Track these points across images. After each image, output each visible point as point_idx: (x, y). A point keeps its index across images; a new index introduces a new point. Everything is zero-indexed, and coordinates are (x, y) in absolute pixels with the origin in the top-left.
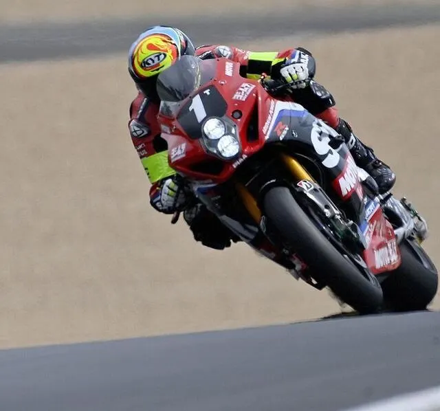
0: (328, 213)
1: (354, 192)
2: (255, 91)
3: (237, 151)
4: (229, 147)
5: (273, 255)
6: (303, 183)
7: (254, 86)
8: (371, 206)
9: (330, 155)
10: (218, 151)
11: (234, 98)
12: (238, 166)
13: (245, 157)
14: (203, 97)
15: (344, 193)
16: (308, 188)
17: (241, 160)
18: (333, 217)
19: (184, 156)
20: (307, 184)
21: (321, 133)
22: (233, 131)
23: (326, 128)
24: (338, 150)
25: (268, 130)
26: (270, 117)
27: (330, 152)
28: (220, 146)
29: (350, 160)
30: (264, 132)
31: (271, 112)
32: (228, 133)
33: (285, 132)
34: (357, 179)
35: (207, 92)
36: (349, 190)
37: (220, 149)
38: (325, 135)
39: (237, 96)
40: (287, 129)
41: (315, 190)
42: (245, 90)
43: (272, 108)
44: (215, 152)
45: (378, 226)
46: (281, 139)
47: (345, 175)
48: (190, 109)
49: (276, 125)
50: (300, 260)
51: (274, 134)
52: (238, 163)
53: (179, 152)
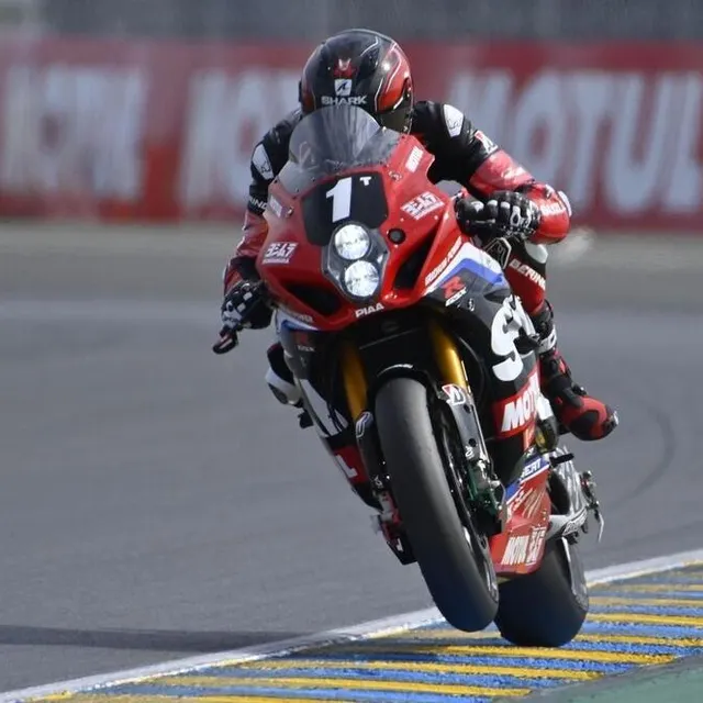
0: (470, 453)
2: (441, 212)
3: (371, 293)
4: (362, 280)
5: (353, 473)
6: (452, 389)
7: (442, 204)
8: (535, 464)
9: (510, 360)
10: (342, 277)
11: (404, 208)
12: (364, 317)
13: (380, 307)
14: (356, 185)
15: (506, 427)
16: (456, 400)
17: (371, 310)
18: (474, 462)
19: (287, 261)
20: (457, 394)
21: (510, 320)
22: (380, 260)
23: (520, 315)
24: (524, 356)
25: (433, 281)
26: (444, 263)
27: (512, 355)
28: (349, 273)
29: (534, 380)
30: (427, 282)
31: (450, 255)
32: (370, 257)
33: (458, 296)
34: (532, 414)
35: (366, 180)
36: (515, 426)
37: (347, 279)
38: (515, 325)
39: (409, 208)
40: (463, 292)
41: (466, 407)
42: (426, 204)
43: (454, 250)
44: (337, 278)
45: (533, 497)
46: (448, 304)
47: (519, 401)
48: (329, 194)
49: (449, 278)
50: (395, 505)
51: (441, 291)
52: (364, 311)
53: (281, 253)
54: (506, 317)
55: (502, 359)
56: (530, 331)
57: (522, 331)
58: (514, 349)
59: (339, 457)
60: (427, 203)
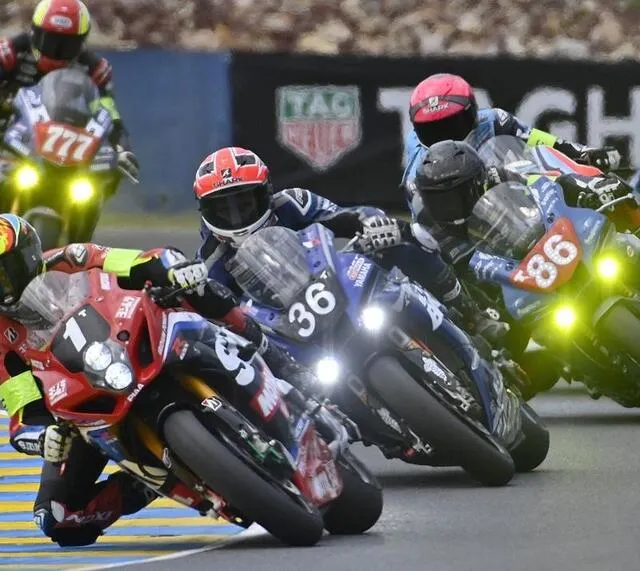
0: (244, 434)
1: (277, 411)
2: (142, 305)
3: (130, 380)
4: (119, 377)
5: (190, 500)
6: (209, 401)
7: (139, 299)
9: (242, 369)
10: (106, 383)
11: (117, 316)
12: (135, 399)
13: (140, 386)
14: (79, 320)
15: (267, 413)
16: (215, 407)
17: (137, 391)
18: (250, 437)
19: (66, 394)
21: (226, 345)
22: (122, 357)
23: (233, 338)
24: (251, 361)
25: (164, 348)
26: (163, 334)
27: (242, 366)
28: (108, 377)
29: (267, 373)
30: (160, 353)
31: (164, 327)
32: (115, 360)
33: (185, 350)
34: (278, 394)
35: (83, 313)
36: (272, 408)
37: (109, 382)
38: (232, 346)
39: (120, 314)
40: (187, 345)
41: (224, 407)
43: (164, 322)
44: (103, 385)
46: (182, 358)
47: (264, 391)
48: (65, 336)
49: (172, 343)
50: (218, 495)
51: (172, 353)
52: (133, 395)
53: (59, 392)
54: (223, 344)
55: (237, 372)
56: (244, 343)
57: (239, 347)
58: (240, 361)
59: (176, 496)
60: (130, 304)
